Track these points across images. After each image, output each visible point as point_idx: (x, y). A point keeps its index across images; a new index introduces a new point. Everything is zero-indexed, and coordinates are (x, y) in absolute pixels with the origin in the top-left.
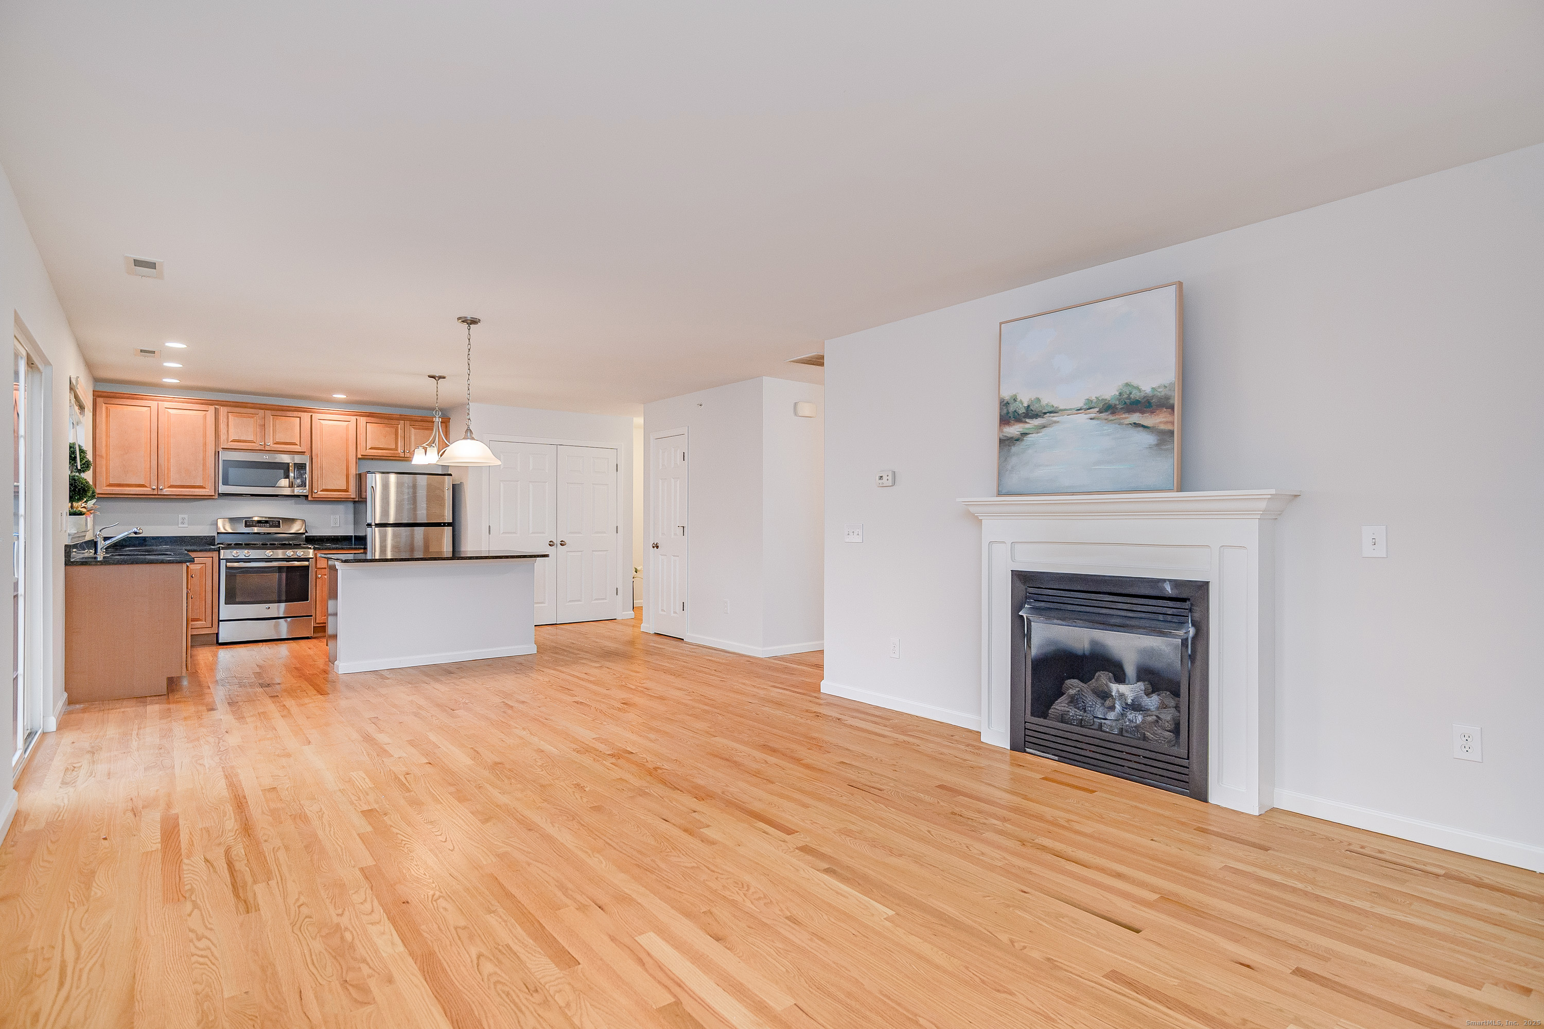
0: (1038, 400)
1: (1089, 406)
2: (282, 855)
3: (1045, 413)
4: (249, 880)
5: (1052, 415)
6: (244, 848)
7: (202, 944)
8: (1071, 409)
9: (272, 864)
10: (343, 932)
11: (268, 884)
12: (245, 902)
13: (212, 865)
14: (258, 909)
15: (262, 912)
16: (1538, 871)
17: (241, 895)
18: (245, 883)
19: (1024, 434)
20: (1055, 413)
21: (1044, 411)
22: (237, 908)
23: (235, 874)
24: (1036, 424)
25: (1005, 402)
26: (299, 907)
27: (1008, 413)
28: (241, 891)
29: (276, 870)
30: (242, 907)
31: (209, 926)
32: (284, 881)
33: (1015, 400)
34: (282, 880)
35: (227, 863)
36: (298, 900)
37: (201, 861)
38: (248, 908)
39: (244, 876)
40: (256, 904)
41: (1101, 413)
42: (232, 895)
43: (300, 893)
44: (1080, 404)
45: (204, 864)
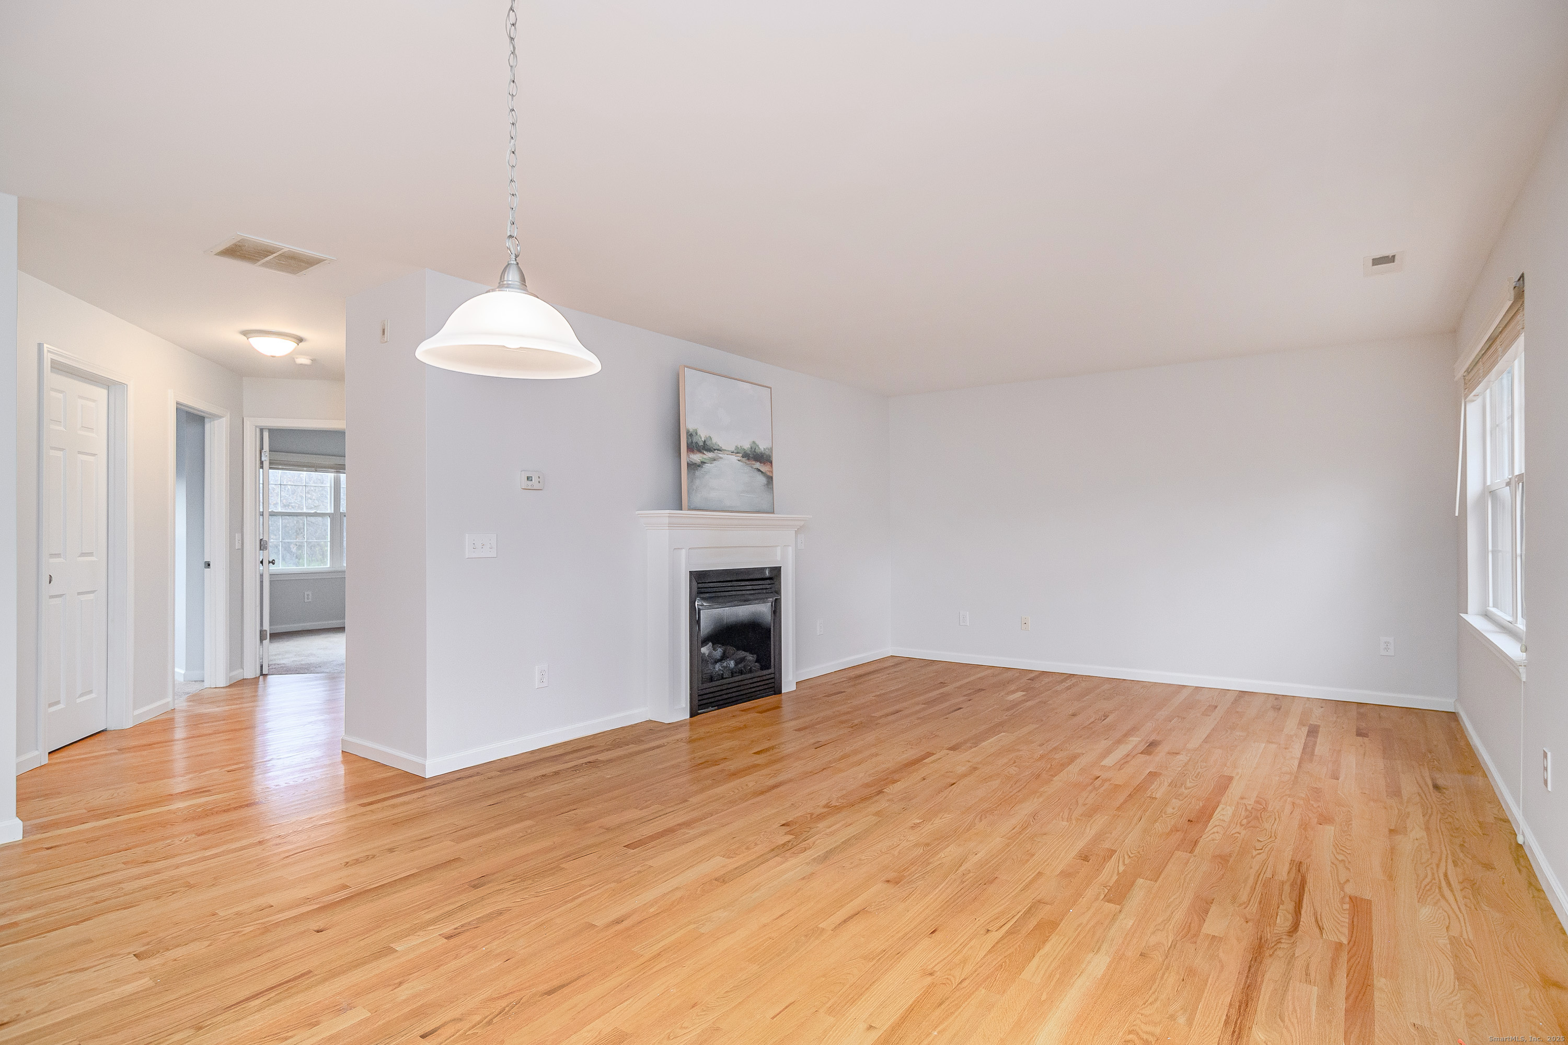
0: (711, 438)
1: (736, 452)
2: (1244, 897)
3: (715, 450)
4: (1287, 888)
5: (719, 452)
6: (1275, 924)
7: (1341, 857)
8: (728, 451)
9: (1259, 891)
10: (1245, 825)
11: (1273, 875)
12: (1299, 871)
13: (1317, 921)
14: (1292, 861)
15: (1290, 857)
16: (833, 671)
17: (1300, 877)
18: (1292, 885)
19: (703, 463)
20: (720, 451)
21: (714, 448)
22: (1307, 869)
23: (1297, 901)
24: (710, 457)
25: (690, 433)
26: (1261, 849)
27: (692, 442)
28: (1299, 882)
29: (1258, 884)
30: (1304, 869)
31: (1334, 866)
32: (1259, 872)
33: (696, 433)
34: (1260, 874)
35: (1301, 914)
36: (1259, 854)
37: (1327, 930)
38: (1299, 866)
39: (1290, 893)
40: (1292, 865)
41: (743, 458)
42: (1308, 881)
43: (1253, 857)
44: (733, 449)
45: (1325, 926)
